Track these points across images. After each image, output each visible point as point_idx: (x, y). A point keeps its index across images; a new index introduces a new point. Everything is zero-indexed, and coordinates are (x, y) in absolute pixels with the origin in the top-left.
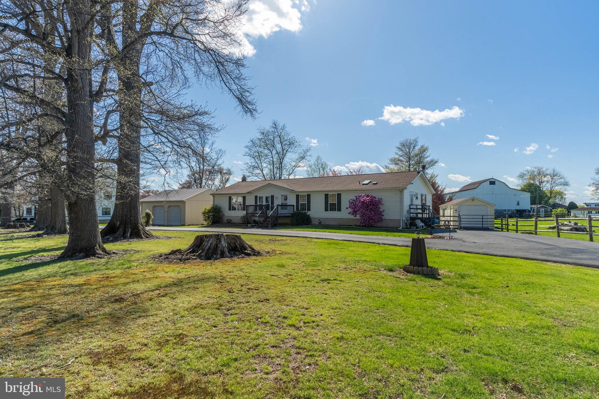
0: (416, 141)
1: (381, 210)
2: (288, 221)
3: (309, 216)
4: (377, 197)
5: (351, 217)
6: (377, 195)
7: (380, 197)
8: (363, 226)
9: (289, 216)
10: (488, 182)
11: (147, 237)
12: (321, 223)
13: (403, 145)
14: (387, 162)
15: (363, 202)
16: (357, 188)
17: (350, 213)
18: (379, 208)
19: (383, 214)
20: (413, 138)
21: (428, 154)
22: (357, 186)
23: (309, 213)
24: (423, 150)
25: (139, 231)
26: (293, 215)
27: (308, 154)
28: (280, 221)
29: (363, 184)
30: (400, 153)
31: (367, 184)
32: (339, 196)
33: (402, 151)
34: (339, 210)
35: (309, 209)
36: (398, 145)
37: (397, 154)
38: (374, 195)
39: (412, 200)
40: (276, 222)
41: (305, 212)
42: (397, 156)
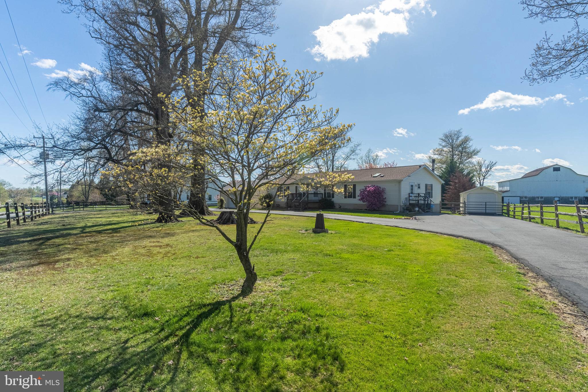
0: (459, 132)
1: (384, 197)
2: (316, 205)
3: (333, 202)
4: (381, 187)
5: (361, 202)
6: (382, 186)
7: (383, 187)
8: (369, 210)
9: (317, 202)
10: (552, 169)
11: (209, 215)
12: (341, 207)
13: (446, 136)
14: (431, 154)
15: (369, 191)
16: (370, 180)
17: (359, 200)
18: (382, 196)
19: (385, 200)
20: (457, 130)
21: (470, 144)
22: (368, 178)
23: (333, 199)
24: (466, 140)
25: (204, 211)
26: (320, 201)
27: (358, 148)
28: (310, 205)
29: (373, 177)
30: (444, 144)
31: (376, 177)
32: (354, 186)
33: (445, 141)
34: (355, 197)
35: (333, 197)
36: (442, 136)
37: (441, 145)
38: (379, 185)
39: (412, 189)
40: (306, 207)
41: (330, 199)
42: (441, 147)
